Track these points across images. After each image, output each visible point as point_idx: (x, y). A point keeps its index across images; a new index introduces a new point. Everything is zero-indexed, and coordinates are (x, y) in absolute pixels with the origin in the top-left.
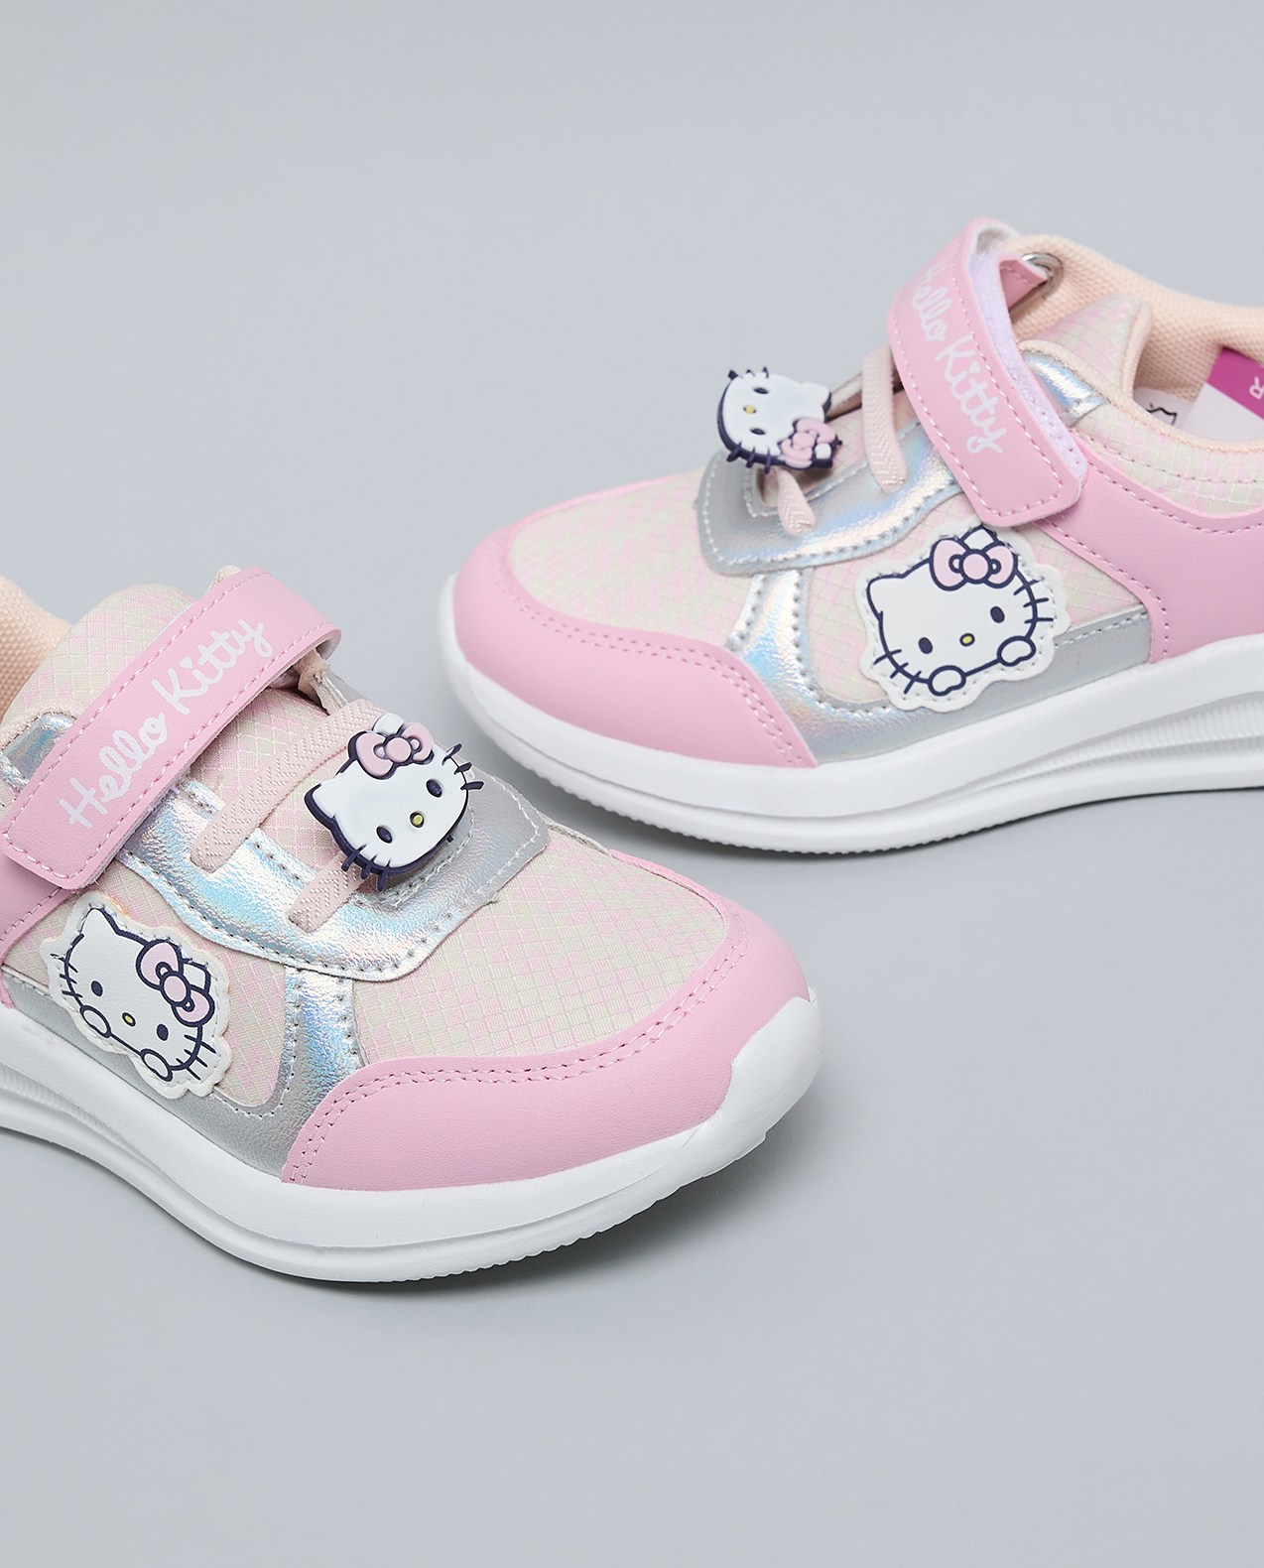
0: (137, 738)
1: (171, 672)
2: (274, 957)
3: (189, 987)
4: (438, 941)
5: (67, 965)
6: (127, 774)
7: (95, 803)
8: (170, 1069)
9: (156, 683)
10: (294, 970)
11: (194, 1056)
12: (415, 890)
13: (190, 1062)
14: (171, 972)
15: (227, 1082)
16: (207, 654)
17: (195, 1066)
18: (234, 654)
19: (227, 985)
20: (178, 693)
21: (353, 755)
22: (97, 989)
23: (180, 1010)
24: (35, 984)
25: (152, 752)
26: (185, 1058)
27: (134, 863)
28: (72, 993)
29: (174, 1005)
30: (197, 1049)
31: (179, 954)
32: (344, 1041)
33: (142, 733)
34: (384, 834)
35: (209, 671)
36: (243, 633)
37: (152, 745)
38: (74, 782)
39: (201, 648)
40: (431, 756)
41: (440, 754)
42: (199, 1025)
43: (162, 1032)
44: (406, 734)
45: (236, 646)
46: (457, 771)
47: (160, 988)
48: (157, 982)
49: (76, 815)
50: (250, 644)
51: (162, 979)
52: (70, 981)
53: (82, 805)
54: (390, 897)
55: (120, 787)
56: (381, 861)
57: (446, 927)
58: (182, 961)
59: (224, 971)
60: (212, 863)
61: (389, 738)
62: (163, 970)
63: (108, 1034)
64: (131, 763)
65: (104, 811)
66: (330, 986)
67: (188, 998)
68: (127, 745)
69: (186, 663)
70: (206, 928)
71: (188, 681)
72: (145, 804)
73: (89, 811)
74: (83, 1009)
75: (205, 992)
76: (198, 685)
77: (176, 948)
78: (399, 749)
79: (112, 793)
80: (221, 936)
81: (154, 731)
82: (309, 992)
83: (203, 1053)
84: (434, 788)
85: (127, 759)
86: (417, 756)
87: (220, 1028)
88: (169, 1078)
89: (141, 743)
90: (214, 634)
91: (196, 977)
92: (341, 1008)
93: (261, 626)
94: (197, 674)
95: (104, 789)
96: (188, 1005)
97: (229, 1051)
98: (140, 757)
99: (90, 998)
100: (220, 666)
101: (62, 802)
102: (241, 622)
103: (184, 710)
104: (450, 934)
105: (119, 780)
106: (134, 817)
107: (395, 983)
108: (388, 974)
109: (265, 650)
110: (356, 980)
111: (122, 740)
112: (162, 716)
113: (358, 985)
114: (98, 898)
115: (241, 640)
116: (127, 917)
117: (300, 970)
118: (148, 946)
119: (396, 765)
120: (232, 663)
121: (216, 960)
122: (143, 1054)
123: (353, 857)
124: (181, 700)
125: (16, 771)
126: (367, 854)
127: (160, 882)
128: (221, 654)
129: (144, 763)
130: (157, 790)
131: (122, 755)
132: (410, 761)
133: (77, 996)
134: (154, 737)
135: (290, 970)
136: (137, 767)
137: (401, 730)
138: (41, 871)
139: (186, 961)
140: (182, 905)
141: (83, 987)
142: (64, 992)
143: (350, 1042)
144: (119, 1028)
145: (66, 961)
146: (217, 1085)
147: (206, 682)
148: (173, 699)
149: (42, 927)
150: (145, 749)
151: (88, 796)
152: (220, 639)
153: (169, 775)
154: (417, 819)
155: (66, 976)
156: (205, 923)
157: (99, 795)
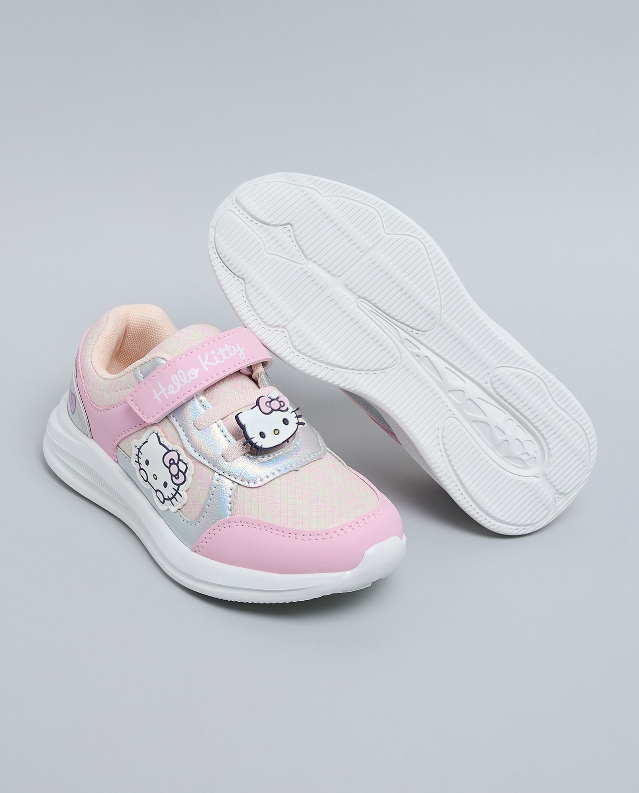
0: (187, 374)
1: (206, 354)
2: (212, 467)
3: (179, 470)
4: (273, 478)
5: (139, 451)
6: (179, 386)
7: (165, 393)
8: (165, 499)
9: (199, 357)
10: (218, 474)
11: (174, 496)
12: (270, 458)
13: (172, 498)
14: (174, 463)
15: (183, 510)
16: (221, 352)
17: (174, 500)
18: (231, 354)
19: (193, 473)
20: (206, 362)
21: (258, 404)
22: (147, 462)
23: (173, 477)
24: (127, 456)
25: (190, 381)
26: (171, 496)
27: (173, 420)
28: (138, 462)
29: (172, 475)
30: (176, 494)
31: (179, 457)
32: (228, 505)
33: (189, 373)
34: (262, 435)
35: (220, 358)
36: (237, 349)
37: (191, 378)
38: (160, 384)
39: (220, 349)
40: (287, 409)
41: (291, 409)
42: (179, 485)
43: (165, 485)
44: (279, 400)
45: (233, 352)
46: (296, 417)
47: (169, 468)
48: (168, 465)
49: (157, 396)
50: (238, 353)
51: (171, 465)
52: (139, 457)
53: (160, 393)
54: (260, 458)
55: (175, 390)
56: (259, 444)
57: (277, 474)
58: (179, 460)
59: (193, 468)
60: (201, 428)
61: (272, 400)
62: (172, 462)
63: (147, 481)
64: (182, 383)
65: (167, 397)
66: (229, 484)
67: (178, 474)
68: (182, 376)
69: (213, 352)
70: (191, 450)
71: (211, 359)
72: (183, 399)
73: (162, 396)
74: (141, 469)
75: (184, 474)
76: (214, 362)
77: (179, 455)
78: (276, 405)
79: (172, 392)
80: (196, 455)
81: (194, 374)
82: (221, 484)
83: (177, 496)
84: (285, 422)
85: (181, 381)
86: (282, 409)
87: (186, 489)
88: (163, 503)
89: (187, 376)
90: (226, 345)
91: (182, 467)
92: (229, 492)
93: (244, 348)
94: (215, 357)
95: (169, 389)
96: (177, 477)
97: (186, 498)
98: (185, 381)
99: (144, 466)
100: (225, 357)
101: (154, 390)
102: (237, 344)
103: (207, 369)
104: (278, 477)
105: (176, 388)
106: (177, 403)
107: (253, 489)
108: (252, 485)
109: (242, 357)
110: (239, 484)
111: (181, 374)
112: (198, 369)
113: (239, 486)
114: (156, 429)
115: (235, 350)
116: (165, 439)
117: (220, 475)
118: (169, 451)
119: (273, 410)
120: (230, 357)
121: (191, 463)
122: (156, 491)
123: (248, 441)
124: (207, 366)
125: (141, 375)
126: (254, 441)
127: (180, 430)
128: (226, 353)
129: (186, 384)
130: (188, 395)
131: (179, 379)
132: (279, 410)
133: (140, 464)
134: (193, 376)
135: (216, 474)
136: (183, 385)
137: (278, 398)
138: (140, 414)
139: (181, 460)
140: (185, 440)
141: (142, 461)
142: (136, 461)
143: (230, 505)
144: (151, 479)
145: (139, 449)
146: (179, 509)
147: (218, 361)
148: (204, 364)
149: (134, 436)
150: (188, 379)
151: (163, 390)
152: (228, 348)
153: (194, 391)
154: (277, 432)
155: (138, 455)
156: (191, 448)
157: (167, 391)
